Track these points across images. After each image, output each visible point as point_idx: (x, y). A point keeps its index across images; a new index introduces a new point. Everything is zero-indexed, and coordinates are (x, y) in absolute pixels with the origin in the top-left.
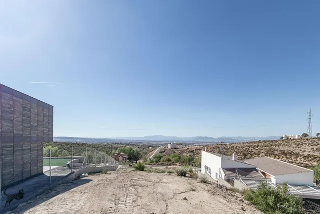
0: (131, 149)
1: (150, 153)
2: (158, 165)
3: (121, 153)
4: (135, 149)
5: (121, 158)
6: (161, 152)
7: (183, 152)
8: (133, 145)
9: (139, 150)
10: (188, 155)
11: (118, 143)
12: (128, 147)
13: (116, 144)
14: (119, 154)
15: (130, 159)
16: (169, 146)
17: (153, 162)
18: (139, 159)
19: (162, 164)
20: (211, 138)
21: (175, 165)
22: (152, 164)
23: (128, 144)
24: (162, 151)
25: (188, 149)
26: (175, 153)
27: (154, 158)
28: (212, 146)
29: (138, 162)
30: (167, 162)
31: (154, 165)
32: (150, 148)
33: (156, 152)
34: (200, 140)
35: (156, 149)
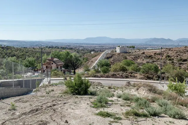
0: (68, 53)
1: (93, 59)
2: (107, 77)
3: (55, 59)
4: (73, 54)
5: (54, 66)
6: (108, 58)
7: (137, 57)
8: (71, 49)
9: (78, 55)
10: (145, 62)
11: (53, 47)
12: (64, 52)
13: (50, 47)
14: (52, 60)
15: (66, 66)
16: (118, 50)
17: (98, 72)
18: (78, 67)
19: (114, 76)
20: (169, 40)
21: (134, 77)
22: (99, 75)
23: (64, 48)
24: (108, 56)
25: (144, 53)
26: (126, 58)
27: (98, 66)
28: (177, 49)
29: (77, 71)
30: (121, 73)
31: (102, 76)
32: (92, 53)
33: (100, 57)
34: (154, 43)
35: (99, 54)
